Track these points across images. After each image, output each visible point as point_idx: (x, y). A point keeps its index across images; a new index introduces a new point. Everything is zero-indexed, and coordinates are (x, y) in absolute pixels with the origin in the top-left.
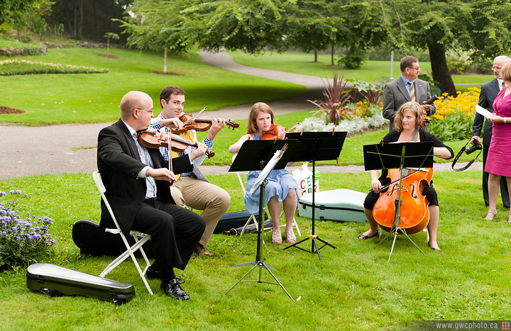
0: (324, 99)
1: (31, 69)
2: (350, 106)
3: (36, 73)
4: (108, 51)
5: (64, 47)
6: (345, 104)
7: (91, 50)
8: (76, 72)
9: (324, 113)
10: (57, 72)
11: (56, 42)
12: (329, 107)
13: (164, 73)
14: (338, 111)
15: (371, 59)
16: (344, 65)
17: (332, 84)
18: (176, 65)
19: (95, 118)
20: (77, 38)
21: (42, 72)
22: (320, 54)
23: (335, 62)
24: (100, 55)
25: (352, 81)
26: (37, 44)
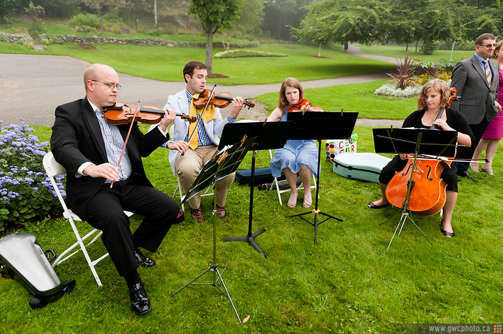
0: (398, 73)
1: (247, 54)
2: (415, 77)
3: (250, 56)
4: (291, 45)
5: (270, 43)
6: (412, 76)
7: (284, 45)
8: (271, 56)
9: (397, 81)
10: (261, 56)
11: (266, 40)
12: (400, 78)
13: (318, 57)
14: (405, 81)
15: (440, 49)
16: (422, 52)
17: (403, 63)
18: (326, 53)
19: (263, 82)
20: (276, 39)
21: (253, 56)
22: (410, 46)
23: (418, 51)
24: (287, 47)
25: (419, 61)
26: (256, 42)
